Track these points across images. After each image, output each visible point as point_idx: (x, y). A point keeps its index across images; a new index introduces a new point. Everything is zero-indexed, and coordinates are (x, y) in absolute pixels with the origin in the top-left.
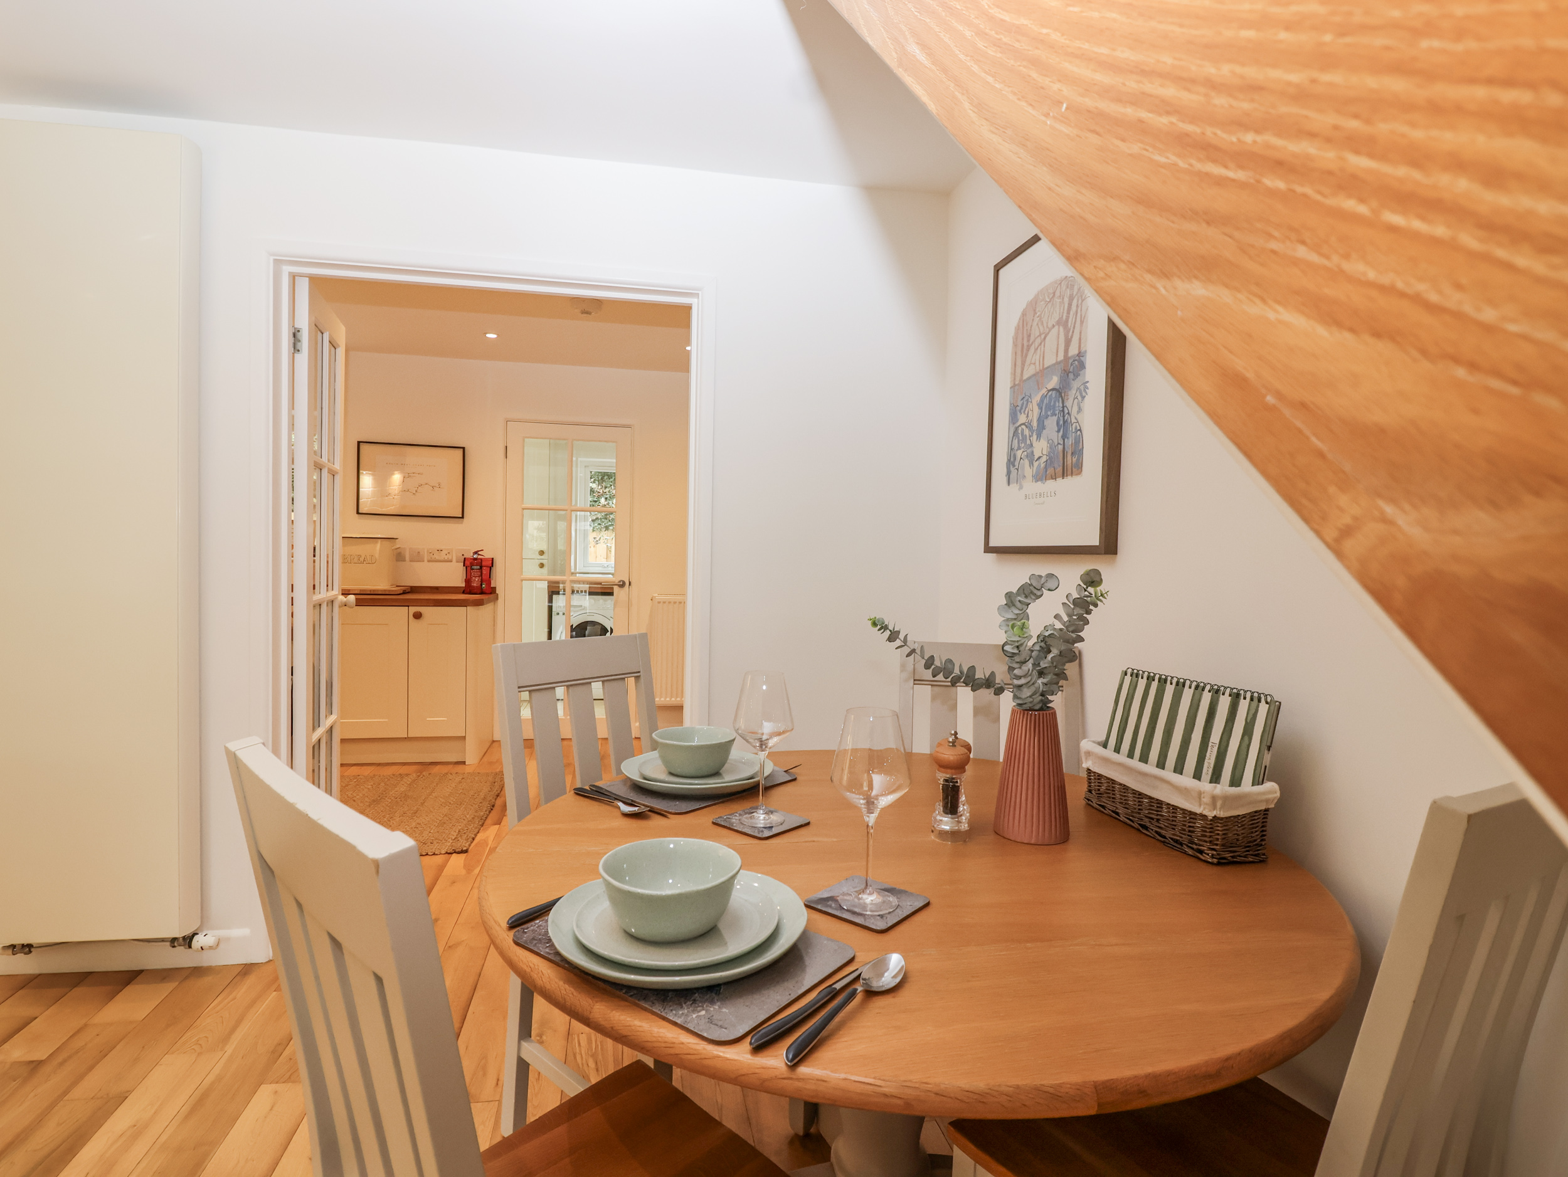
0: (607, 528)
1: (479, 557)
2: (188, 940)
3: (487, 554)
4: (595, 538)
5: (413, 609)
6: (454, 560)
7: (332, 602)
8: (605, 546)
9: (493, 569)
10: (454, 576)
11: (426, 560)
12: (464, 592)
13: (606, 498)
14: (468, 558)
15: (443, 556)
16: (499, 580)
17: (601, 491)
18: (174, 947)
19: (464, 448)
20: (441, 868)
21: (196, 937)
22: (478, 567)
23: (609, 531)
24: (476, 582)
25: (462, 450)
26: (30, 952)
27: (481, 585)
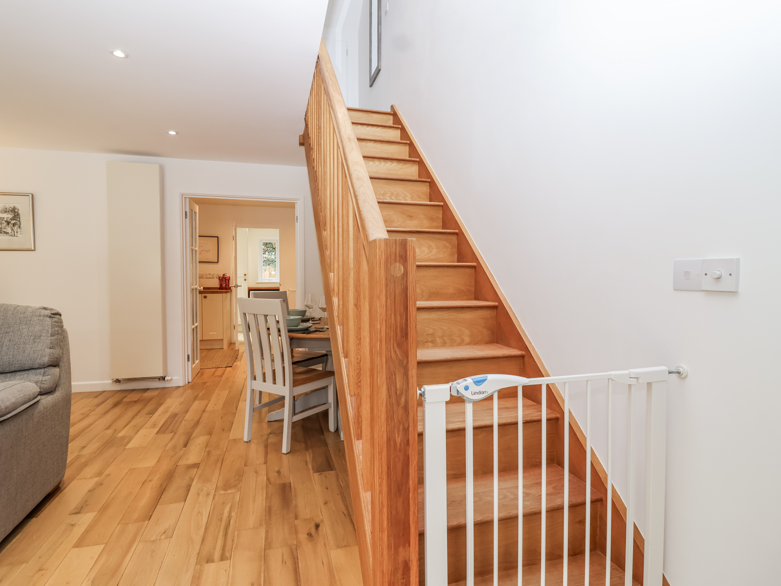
0: (269, 265)
1: (225, 276)
2: (163, 378)
3: (227, 275)
4: (264, 269)
5: (203, 295)
6: (215, 278)
7: (196, 289)
8: (269, 272)
9: (230, 280)
10: (215, 283)
11: (205, 278)
12: (219, 289)
13: (268, 252)
14: (221, 277)
15: (211, 276)
16: (232, 284)
17: (266, 249)
18: (159, 380)
19: (218, 237)
20: (225, 371)
21: (166, 377)
22: (225, 280)
23: (270, 266)
24: (224, 285)
25: (217, 238)
26: (120, 382)
27: (226, 286)
